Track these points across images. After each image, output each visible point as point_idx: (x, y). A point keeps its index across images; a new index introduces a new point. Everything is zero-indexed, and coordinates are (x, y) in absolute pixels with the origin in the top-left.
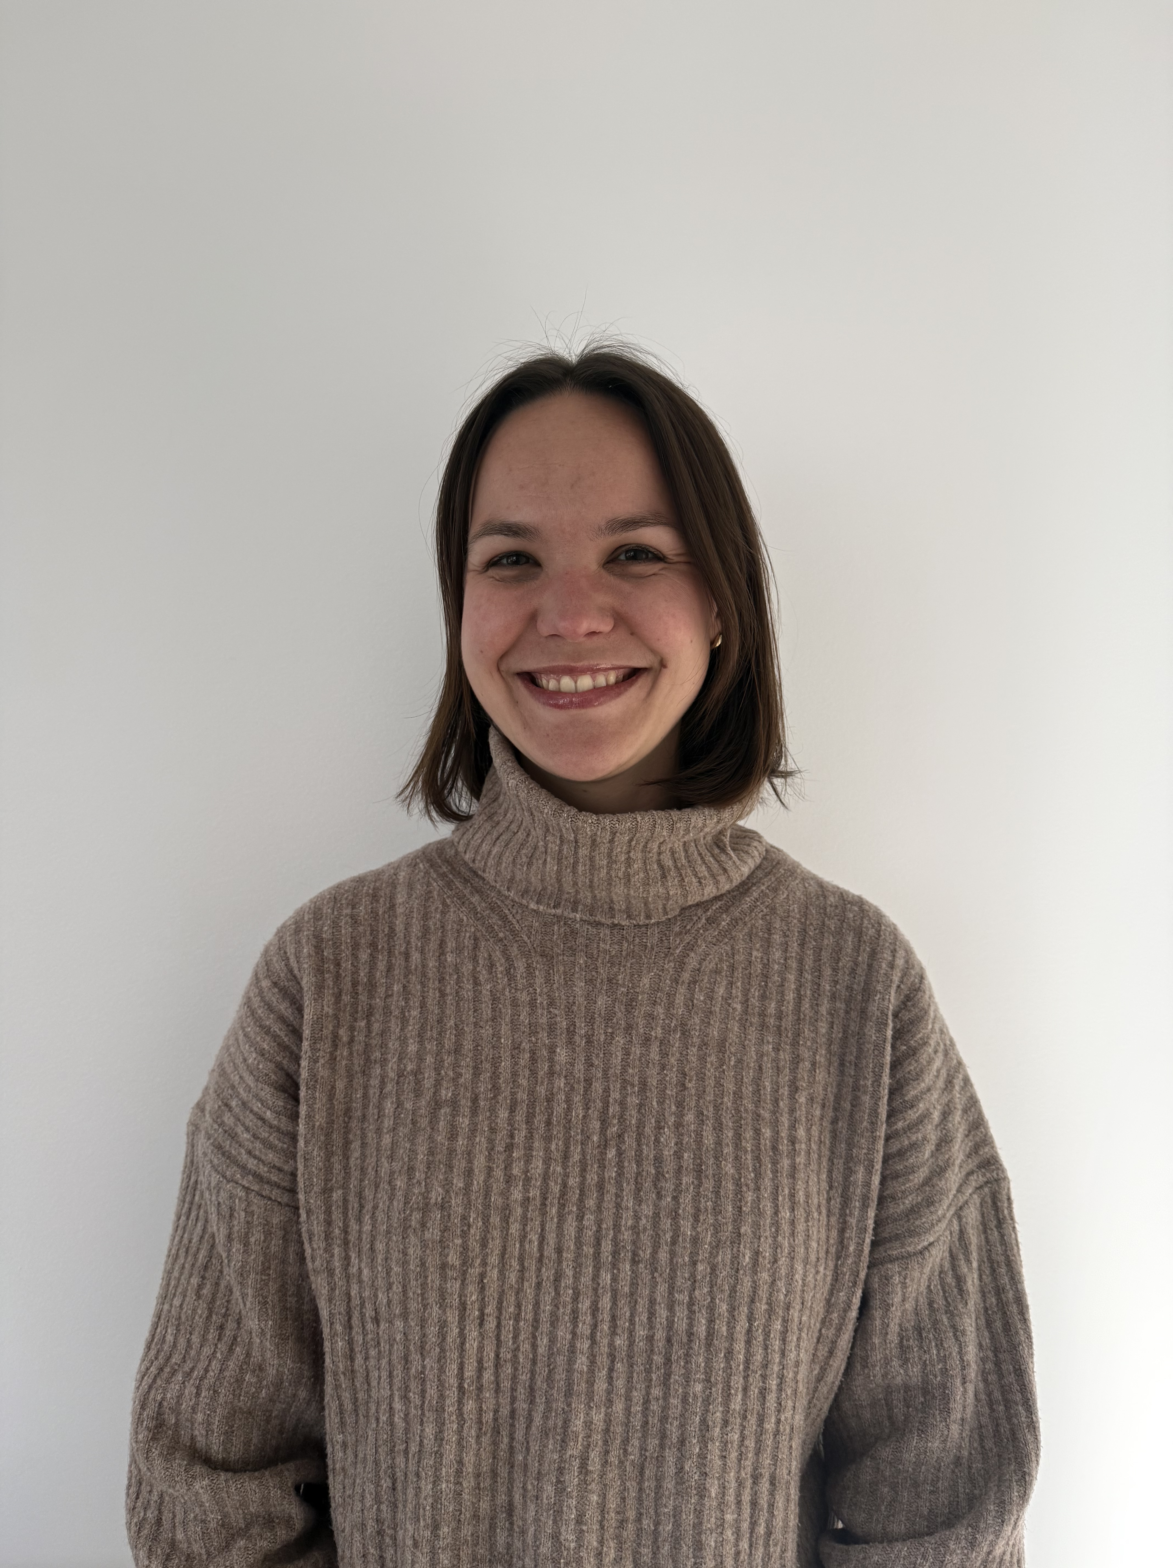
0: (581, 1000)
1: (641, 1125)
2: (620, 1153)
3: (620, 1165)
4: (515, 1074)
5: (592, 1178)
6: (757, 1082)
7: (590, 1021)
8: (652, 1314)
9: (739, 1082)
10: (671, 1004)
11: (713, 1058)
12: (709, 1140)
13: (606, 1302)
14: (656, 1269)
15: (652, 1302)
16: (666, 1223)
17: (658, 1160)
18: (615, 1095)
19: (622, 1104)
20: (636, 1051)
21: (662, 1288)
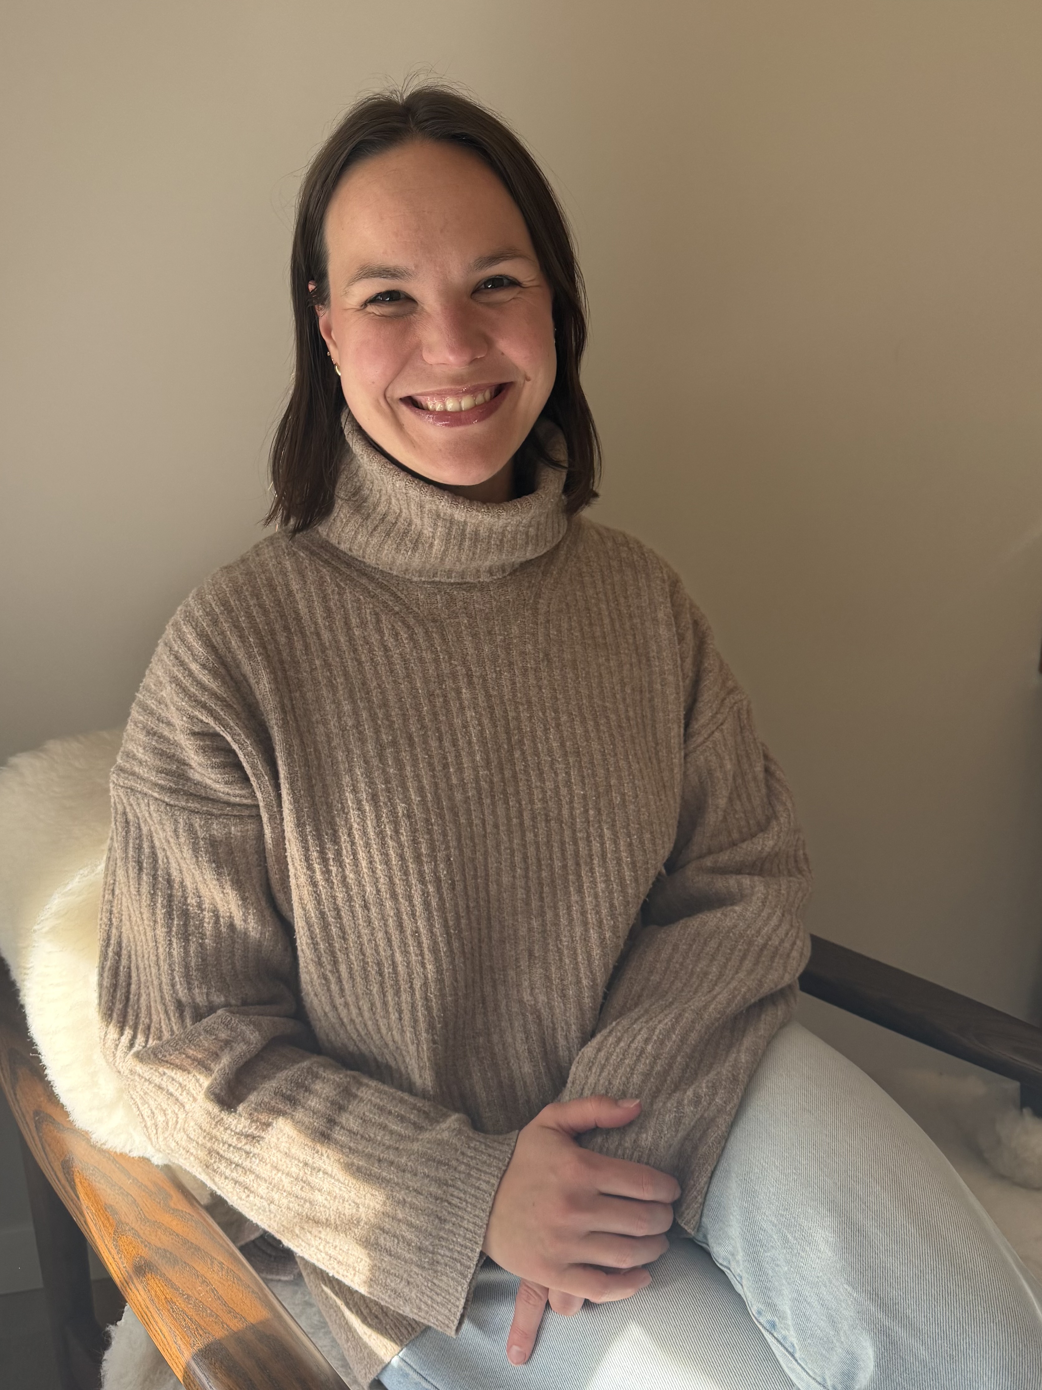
0: (471, 651)
1: (533, 731)
2: (523, 753)
3: (525, 759)
4: (435, 714)
5: (508, 774)
6: (600, 684)
7: (482, 664)
8: (563, 851)
9: (589, 687)
10: (536, 643)
11: (570, 675)
12: (579, 731)
13: (531, 851)
14: (562, 822)
15: (563, 843)
16: (564, 791)
17: (550, 752)
18: (511, 714)
19: (517, 719)
20: (519, 679)
21: (567, 833)
